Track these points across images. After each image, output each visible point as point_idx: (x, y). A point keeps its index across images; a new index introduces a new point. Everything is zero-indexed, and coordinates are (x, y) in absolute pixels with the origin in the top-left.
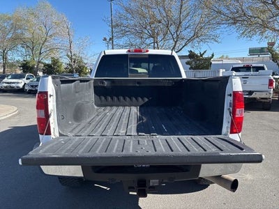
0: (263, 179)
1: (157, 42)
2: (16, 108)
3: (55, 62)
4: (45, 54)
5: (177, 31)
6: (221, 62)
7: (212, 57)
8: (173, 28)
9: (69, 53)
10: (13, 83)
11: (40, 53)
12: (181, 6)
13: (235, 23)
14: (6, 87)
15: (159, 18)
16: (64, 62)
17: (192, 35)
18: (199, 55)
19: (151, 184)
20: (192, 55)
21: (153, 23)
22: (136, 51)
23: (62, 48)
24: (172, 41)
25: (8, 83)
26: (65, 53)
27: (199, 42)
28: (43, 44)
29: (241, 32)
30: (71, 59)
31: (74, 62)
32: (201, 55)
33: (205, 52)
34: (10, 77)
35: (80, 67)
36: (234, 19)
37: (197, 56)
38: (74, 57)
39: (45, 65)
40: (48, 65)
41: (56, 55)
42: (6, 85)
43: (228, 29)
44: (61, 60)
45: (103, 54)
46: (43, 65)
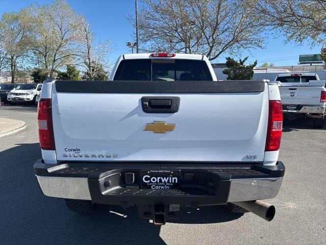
0: (310, 209)
1: (189, 47)
2: (24, 123)
3: (71, 70)
4: (59, 61)
5: (213, 35)
6: (264, 72)
7: (254, 65)
8: (208, 31)
9: (87, 61)
10: (23, 94)
11: (55, 60)
12: (220, 5)
13: (282, 25)
14: (14, 99)
15: (192, 18)
16: (82, 70)
17: (231, 39)
18: (239, 62)
19: (171, 210)
20: (230, 63)
21: (185, 25)
22: (160, 55)
23: (79, 54)
24: (206, 46)
25: (16, 94)
26: (82, 60)
27: (239, 48)
28: (57, 50)
29: (289, 35)
30: (89, 67)
31: (93, 70)
32: (242, 63)
33: (246, 59)
34: (19, 87)
35: (99, 77)
36: (281, 19)
37: (236, 64)
38: (92, 65)
39: (60, 74)
40: (63, 74)
41: (72, 62)
42: (14, 96)
43: (273, 31)
44: (78, 68)
45: (122, 59)
46: (57, 74)
